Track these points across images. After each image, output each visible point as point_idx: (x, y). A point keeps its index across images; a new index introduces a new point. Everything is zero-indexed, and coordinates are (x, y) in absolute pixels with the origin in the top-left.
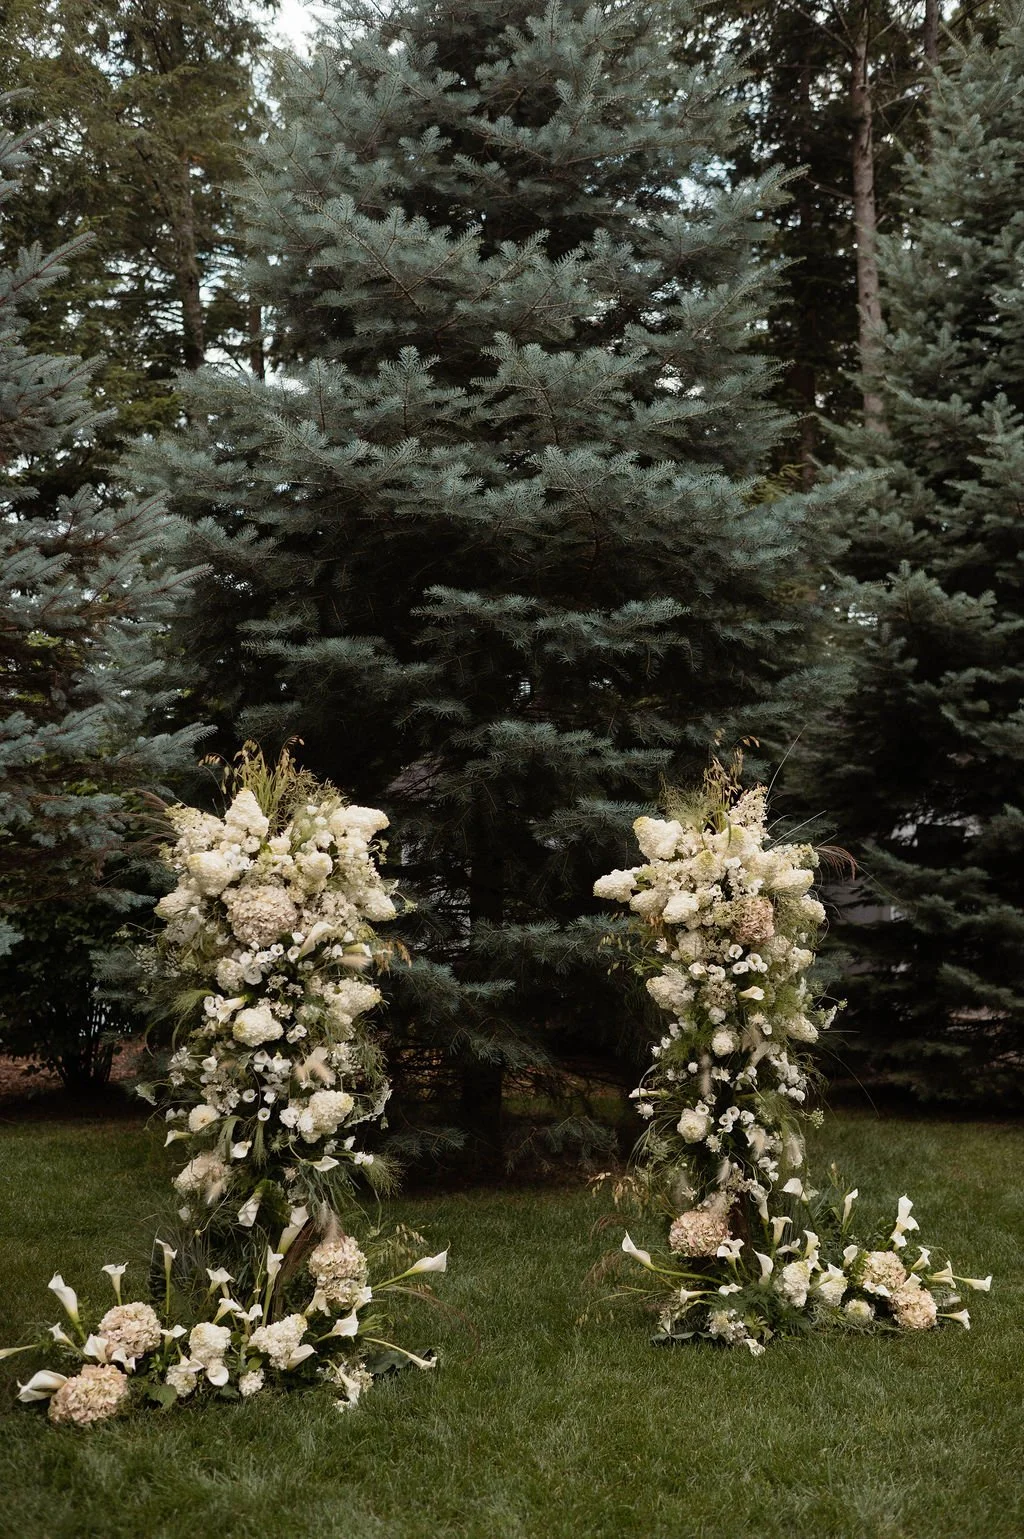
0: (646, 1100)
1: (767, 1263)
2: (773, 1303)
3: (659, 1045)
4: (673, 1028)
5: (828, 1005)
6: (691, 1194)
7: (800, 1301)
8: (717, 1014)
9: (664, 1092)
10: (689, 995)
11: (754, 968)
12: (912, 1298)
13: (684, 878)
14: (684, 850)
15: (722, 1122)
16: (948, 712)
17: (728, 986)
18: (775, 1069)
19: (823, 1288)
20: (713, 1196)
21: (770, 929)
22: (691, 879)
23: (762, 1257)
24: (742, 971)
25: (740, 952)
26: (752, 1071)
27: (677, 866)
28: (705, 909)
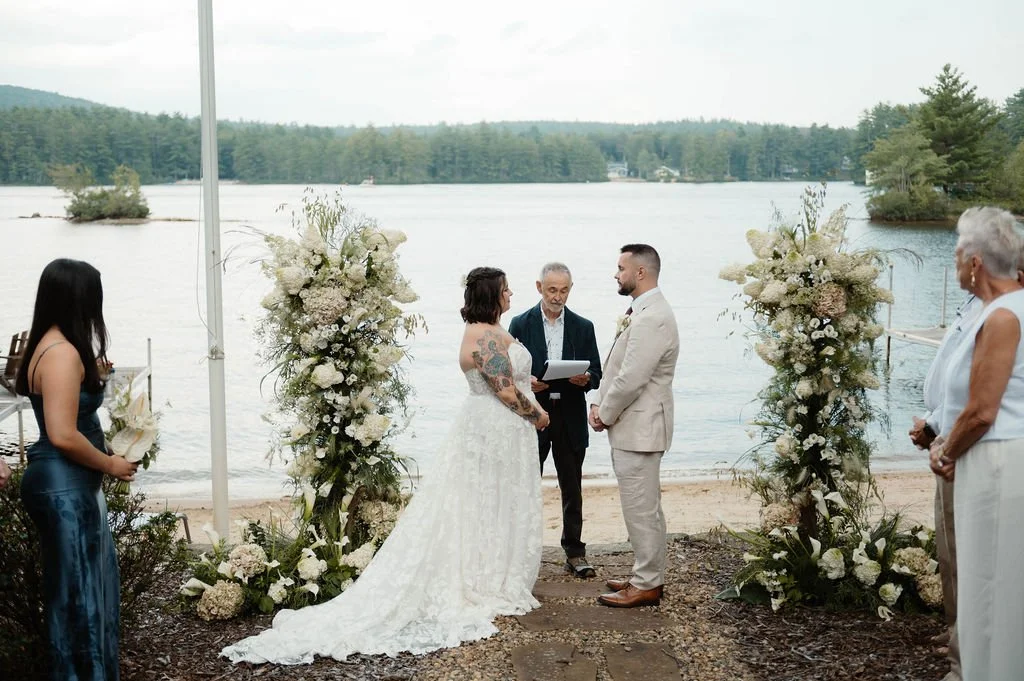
1: (816, 545)
7: (835, 575)
10: (780, 353)
11: (828, 336)
13: (777, 271)
14: (780, 252)
15: (805, 444)
17: (808, 347)
21: (841, 307)
22: (783, 272)
23: (814, 541)
24: (818, 337)
25: (819, 323)
26: (828, 409)
27: (772, 263)
28: (791, 293)
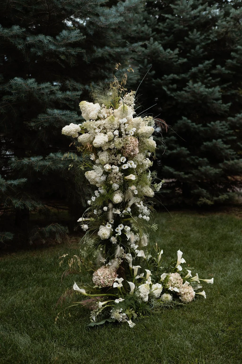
0: (85, 222)
1: (132, 285)
2: (136, 302)
3: (90, 199)
4: (96, 192)
5: (158, 182)
6: (104, 260)
7: (146, 299)
8: (116, 186)
9: (93, 219)
10: (103, 178)
11: (131, 167)
12: (186, 290)
13: (102, 128)
14: (101, 116)
15: (116, 231)
16: (165, 88)
17: (120, 174)
18: (138, 208)
19: (154, 292)
20: (113, 261)
21: (137, 150)
22: (105, 128)
23: (130, 283)
24: (126, 168)
25: (125, 160)
26: (129, 210)
27: (99, 122)
28: (111, 141)
